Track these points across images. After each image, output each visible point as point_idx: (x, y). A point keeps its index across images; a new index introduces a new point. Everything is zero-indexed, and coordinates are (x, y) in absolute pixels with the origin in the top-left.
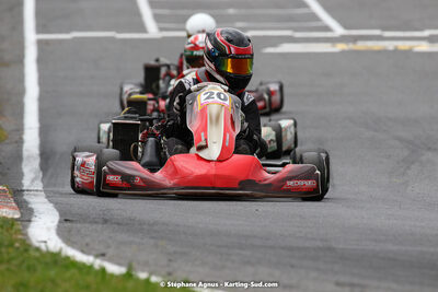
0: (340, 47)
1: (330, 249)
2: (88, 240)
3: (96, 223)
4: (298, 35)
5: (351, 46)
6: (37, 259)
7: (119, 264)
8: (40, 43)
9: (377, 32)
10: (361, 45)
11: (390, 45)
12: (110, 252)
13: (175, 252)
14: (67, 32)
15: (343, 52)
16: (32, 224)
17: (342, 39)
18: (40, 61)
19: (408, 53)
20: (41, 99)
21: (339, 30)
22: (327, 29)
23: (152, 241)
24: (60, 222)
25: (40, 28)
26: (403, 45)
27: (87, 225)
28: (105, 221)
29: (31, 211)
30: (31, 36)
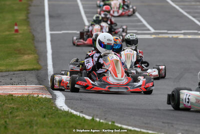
0: (153, 36)
1: (159, 110)
2: (76, 106)
3: (77, 100)
4: (139, 32)
5: (157, 36)
6: (61, 113)
7: (89, 115)
8: (51, 35)
9: (166, 31)
10: (161, 36)
11: (170, 36)
12: (84, 111)
13: (106, 111)
14: (61, 31)
15: (154, 38)
16: (57, 100)
17: (154, 34)
18: (52, 41)
19: (177, 38)
20: (53, 54)
21: (153, 31)
22: (149, 30)
23: (98, 107)
24: (66, 100)
25: (51, 30)
26: (175, 36)
27: (75, 101)
28: (81, 99)
29: (55, 95)
30: (48, 32)
